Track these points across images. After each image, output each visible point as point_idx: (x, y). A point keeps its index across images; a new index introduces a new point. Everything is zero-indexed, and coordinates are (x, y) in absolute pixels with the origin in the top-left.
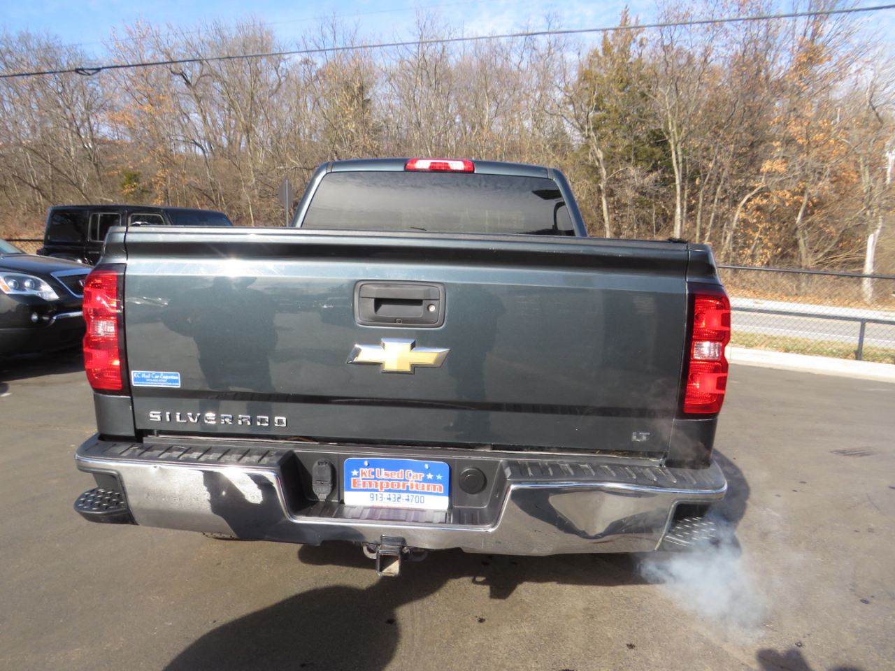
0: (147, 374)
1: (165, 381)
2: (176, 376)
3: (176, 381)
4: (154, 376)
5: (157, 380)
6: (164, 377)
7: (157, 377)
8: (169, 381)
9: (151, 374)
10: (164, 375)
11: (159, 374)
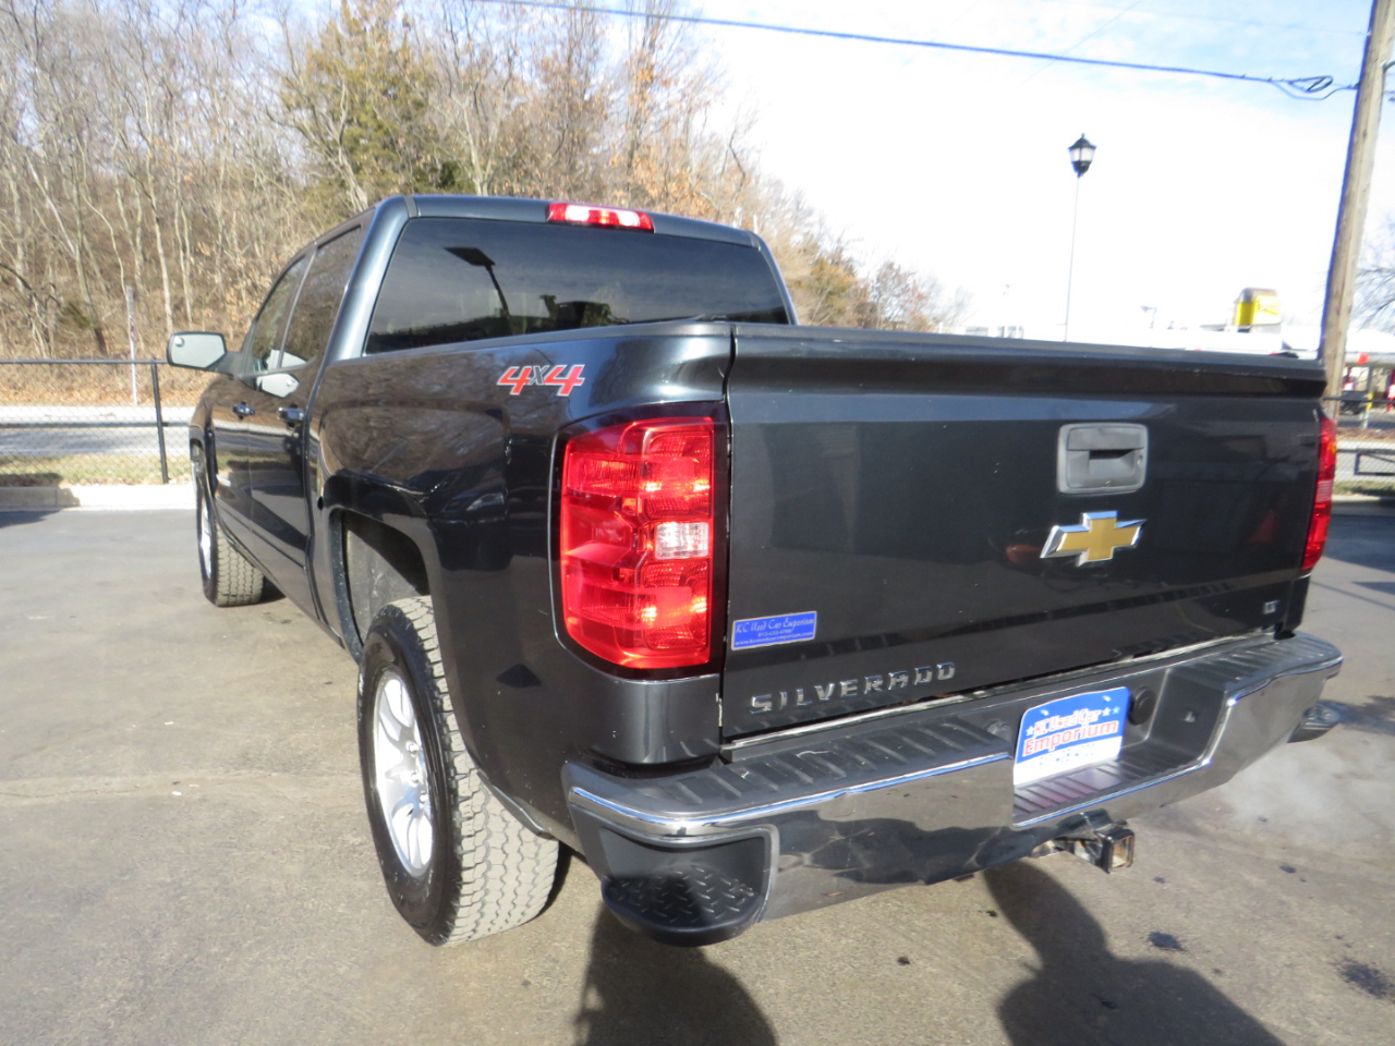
0: (760, 623)
1: (790, 631)
2: (811, 619)
3: (809, 628)
4: (773, 624)
5: (777, 633)
6: (790, 624)
7: (777, 626)
8: (799, 630)
9: (768, 621)
10: (791, 619)
11: (782, 620)
